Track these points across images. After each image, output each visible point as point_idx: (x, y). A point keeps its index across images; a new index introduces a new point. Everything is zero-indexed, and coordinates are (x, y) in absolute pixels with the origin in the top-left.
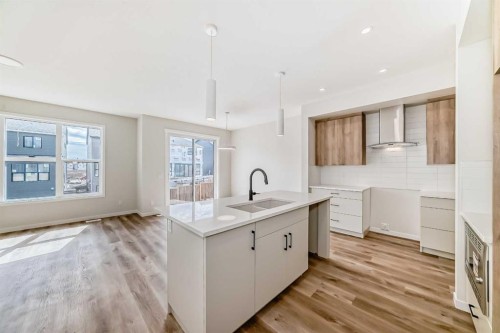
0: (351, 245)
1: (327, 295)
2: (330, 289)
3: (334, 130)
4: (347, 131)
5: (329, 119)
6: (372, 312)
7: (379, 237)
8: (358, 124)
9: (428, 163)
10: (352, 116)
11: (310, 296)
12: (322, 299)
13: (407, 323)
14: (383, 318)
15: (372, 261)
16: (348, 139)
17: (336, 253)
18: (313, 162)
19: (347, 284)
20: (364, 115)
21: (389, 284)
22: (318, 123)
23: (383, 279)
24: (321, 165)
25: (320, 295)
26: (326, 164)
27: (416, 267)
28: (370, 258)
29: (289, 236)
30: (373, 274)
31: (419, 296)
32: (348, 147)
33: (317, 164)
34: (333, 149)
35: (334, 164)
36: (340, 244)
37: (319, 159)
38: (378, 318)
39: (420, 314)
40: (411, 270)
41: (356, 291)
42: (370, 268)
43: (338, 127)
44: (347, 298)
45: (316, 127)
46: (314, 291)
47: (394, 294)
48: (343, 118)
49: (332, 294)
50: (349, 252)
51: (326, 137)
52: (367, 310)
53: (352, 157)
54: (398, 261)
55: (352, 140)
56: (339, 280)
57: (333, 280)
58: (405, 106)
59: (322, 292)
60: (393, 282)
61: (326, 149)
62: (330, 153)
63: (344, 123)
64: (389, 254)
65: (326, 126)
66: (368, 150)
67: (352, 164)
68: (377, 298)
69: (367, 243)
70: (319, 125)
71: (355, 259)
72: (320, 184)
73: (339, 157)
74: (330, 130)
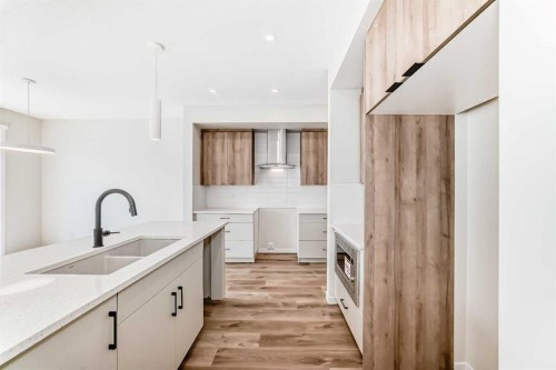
0: (244, 274)
1: (232, 349)
2: (234, 340)
3: (223, 144)
4: (238, 147)
5: (217, 130)
6: (278, 345)
7: (267, 257)
8: (248, 142)
9: (302, 184)
10: (243, 131)
11: (209, 364)
12: (227, 360)
13: (306, 338)
14: (288, 345)
15: (267, 285)
16: (238, 156)
17: (231, 289)
18: (198, 180)
19: (249, 323)
20: (253, 132)
21: (285, 304)
22: (205, 133)
23: (279, 301)
24: (208, 185)
25: (224, 354)
26: (214, 183)
27: (298, 278)
28: (264, 282)
29: (179, 292)
30: (270, 299)
31: (306, 306)
32: (238, 165)
33: (202, 183)
34: (222, 166)
35: (223, 184)
36: (233, 277)
37: (205, 178)
38: (285, 348)
39: (311, 323)
40: (297, 282)
41: (260, 327)
42: (266, 294)
43: (228, 141)
44: (252, 341)
45: (202, 137)
46: (215, 353)
47: (291, 313)
48: (234, 132)
49: (235, 346)
50: (244, 283)
51: (213, 151)
52: (274, 345)
53: (242, 176)
54: (286, 278)
55: (242, 157)
56: (241, 322)
57: (235, 325)
58: (288, 131)
59: (224, 349)
60: (287, 300)
61: (215, 166)
62: (219, 171)
63: (234, 138)
64: (279, 272)
65: (214, 137)
66: (257, 169)
67: (242, 184)
68: (279, 325)
69: (258, 267)
70: (206, 135)
71: (251, 288)
72: (206, 208)
73: (229, 175)
74: (218, 143)
